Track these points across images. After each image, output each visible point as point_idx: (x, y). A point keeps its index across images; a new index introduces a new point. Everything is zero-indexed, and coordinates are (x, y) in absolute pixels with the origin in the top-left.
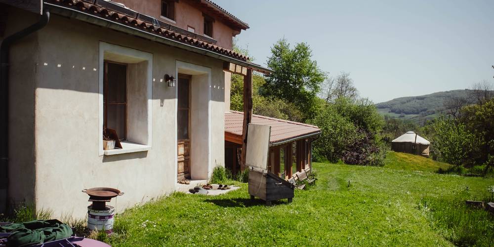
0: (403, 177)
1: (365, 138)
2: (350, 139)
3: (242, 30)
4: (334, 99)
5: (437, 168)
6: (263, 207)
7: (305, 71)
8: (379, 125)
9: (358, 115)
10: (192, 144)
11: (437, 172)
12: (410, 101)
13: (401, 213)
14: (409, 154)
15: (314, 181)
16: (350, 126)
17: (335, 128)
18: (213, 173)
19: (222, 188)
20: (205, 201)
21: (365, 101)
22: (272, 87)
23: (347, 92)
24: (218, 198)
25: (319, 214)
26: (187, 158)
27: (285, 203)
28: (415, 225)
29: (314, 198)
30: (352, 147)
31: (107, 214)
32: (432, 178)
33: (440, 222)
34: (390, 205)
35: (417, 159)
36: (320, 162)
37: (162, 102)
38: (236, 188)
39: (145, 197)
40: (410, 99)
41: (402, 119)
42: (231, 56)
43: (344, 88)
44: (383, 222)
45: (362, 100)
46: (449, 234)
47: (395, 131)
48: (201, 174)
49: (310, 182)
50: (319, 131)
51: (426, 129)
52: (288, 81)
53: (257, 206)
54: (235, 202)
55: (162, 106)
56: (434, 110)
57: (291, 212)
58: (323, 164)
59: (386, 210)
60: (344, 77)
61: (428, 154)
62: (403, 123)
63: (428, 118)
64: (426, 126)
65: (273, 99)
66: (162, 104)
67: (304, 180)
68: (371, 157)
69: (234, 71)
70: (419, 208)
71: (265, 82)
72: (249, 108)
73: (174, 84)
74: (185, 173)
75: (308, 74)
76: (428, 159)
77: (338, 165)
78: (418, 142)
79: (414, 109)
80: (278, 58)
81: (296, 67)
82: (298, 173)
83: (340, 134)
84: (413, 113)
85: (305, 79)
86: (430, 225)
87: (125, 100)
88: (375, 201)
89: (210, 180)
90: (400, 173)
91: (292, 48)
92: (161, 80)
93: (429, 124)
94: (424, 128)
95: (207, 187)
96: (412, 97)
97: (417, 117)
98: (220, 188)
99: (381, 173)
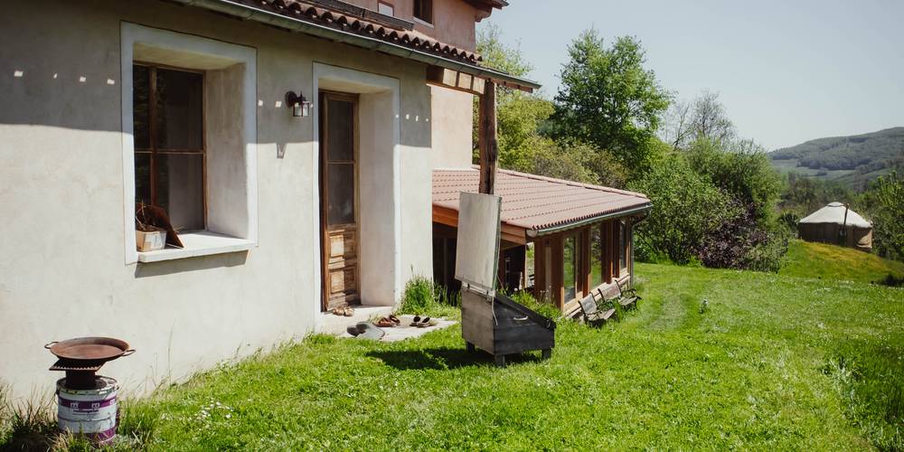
0: (814, 294)
1: (742, 215)
2: (713, 217)
3: (493, 9)
4: (688, 141)
5: (886, 272)
6: (485, 370)
7: (632, 89)
8: (773, 191)
9: (734, 171)
10: (363, 234)
11: (882, 283)
12: (837, 145)
13: (785, 382)
14: (832, 246)
15: (635, 302)
16: (711, 193)
17: (683, 196)
18: (407, 292)
19: (418, 323)
20: (368, 355)
21: (748, 145)
22: (570, 121)
23: (714, 128)
24: (398, 348)
25: (597, 387)
26: (351, 262)
27: (536, 360)
28: (811, 415)
29: (600, 348)
30: (717, 232)
31: (95, 398)
32: (872, 295)
33: (868, 408)
34: (761, 366)
35: (847, 255)
36: (655, 263)
37: (281, 148)
38: (445, 325)
39: (244, 345)
40: (837, 143)
41: (822, 179)
42: (441, 52)
43: (708, 122)
44: (737, 410)
45: (743, 144)
46: (888, 439)
47: (808, 201)
48: (381, 294)
49: (625, 304)
50: (648, 204)
51: (867, 198)
52: (600, 109)
53: (474, 367)
54: (430, 356)
55: (282, 157)
56: (884, 161)
57: (539, 381)
58: (659, 266)
59: (750, 377)
60: (708, 100)
61: (870, 246)
62: (822, 186)
63: (872, 177)
64: (867, 193)
65: (570, 143)
66: (281, 153)
67: (614, 300)
68: (755, 253)
69: (454, 86)
70: (828, 371)
71: (553, 112)
72: (490, 160)
73: (308, 112)
74: (347, 292)
75: (637, 96)
76: (870, 255)
77: (688, 269)
78: (850, 222)
79: (845, 160)
80: (581, 65)
81: (616, 82)
82: (604, 287)
83: (693, 208)
84: (845, 167)
85: (633, 105)
86: (846, 414)
87: (201, 145)
88: (731, 355)
89: (399, 306)
90: (808, 284)
91: (608, 46)
92: (279, 104)
93: (875, 188)
94: (863, 196)
95: (391, 321)
96: (841, 137)
97: (850, 175)
98: (416, 323)
99: (770, 284)
